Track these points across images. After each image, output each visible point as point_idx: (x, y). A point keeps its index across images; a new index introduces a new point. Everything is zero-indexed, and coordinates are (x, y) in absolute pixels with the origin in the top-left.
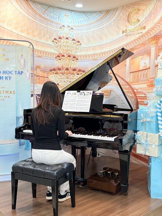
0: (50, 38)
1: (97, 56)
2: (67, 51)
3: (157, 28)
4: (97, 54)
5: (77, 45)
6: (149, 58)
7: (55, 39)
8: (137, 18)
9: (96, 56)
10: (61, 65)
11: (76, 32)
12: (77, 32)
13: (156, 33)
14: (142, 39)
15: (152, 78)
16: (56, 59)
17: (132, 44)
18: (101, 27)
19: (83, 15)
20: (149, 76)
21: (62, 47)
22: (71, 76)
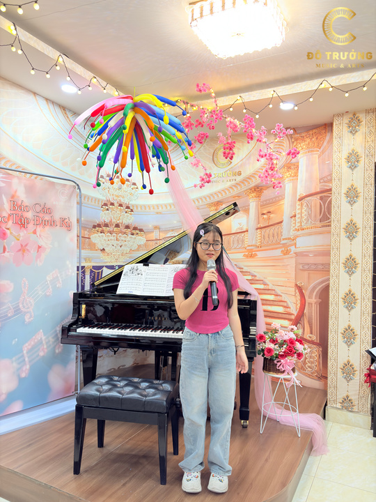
1: (162, 208)
2: (118, 196)
4: (161, 205)
5: (132, 189)
6: (245, 217)
7: (102, 177)
9: (160, 208)
10: (109, 219)
13: (257, 183)
14: (235, 189)
15: (252, 246)
16: (102, 209)
17: (220, 195)
20: (247, 243)
21: (111, 190)
22: (122, 237)
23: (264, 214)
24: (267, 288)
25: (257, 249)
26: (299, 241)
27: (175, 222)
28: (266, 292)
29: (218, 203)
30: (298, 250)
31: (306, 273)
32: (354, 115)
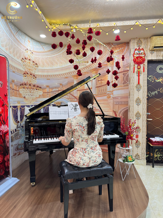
0: (20, 57)
1: (50, 77)
2: (30, 70)
4: (50, 76)
5: (36, 66)
7: (23, 59)
8: (82, 55)
9: (49, 77)
10: (27, 81)
11: (34, 56)
12: (36, 56)
13: (96, 67)
14: (86, 69)
16: (23, 76)
18: (53, 56)
19: (39, 45)
22: (32, 91)
23: (99, 81)
26: (115, 93)
30: (114, 96)
31: (117, 106)
32: (139, 39)
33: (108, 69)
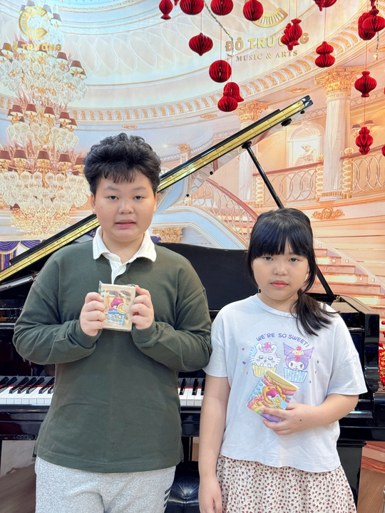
1: (137, 116)
2: (42, 91)
3: (347, 42)
4: (135, 111)
5: (73, 74)
6: (317, 131)
7: (7, 46)
8: (277, 7)
9: (133, 117)
10: (27, 140)
11: (68, 30)
12: (73, 30)
13: (343, 58)
15: (331, 194)
16: (10, 117)
17: (261, 87)
20: (321, 188)
21: (29, 77)
22: (54, 179)
23: (357, 126)
24: (365, 282)
25: (344, 201)
27: (165, 146)
28: (362, 290)
29: (257, 105)
33: (366, 74)
